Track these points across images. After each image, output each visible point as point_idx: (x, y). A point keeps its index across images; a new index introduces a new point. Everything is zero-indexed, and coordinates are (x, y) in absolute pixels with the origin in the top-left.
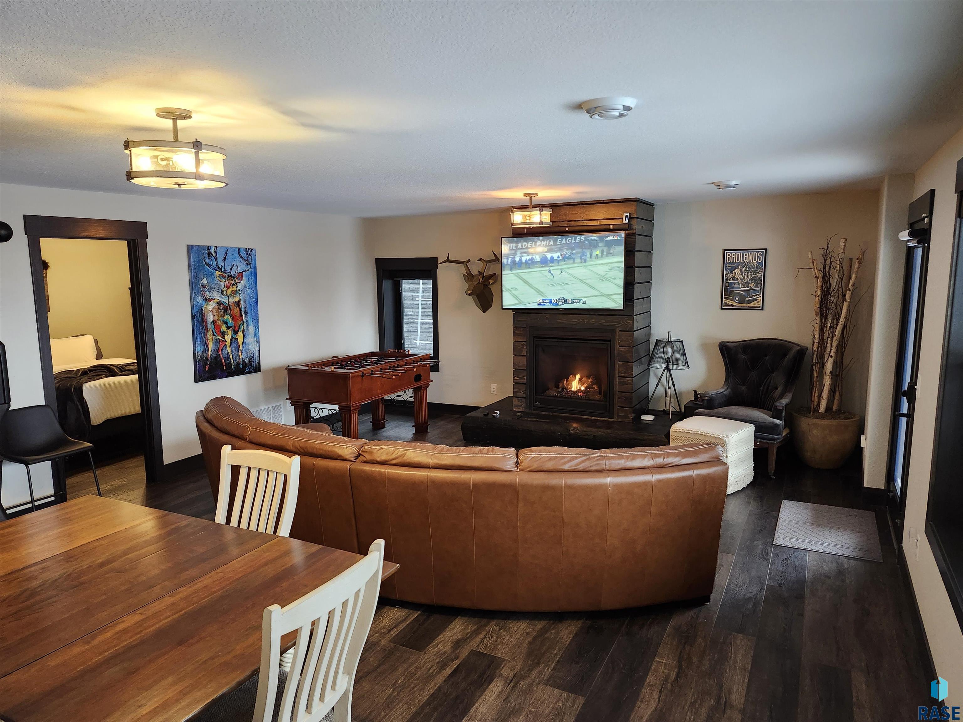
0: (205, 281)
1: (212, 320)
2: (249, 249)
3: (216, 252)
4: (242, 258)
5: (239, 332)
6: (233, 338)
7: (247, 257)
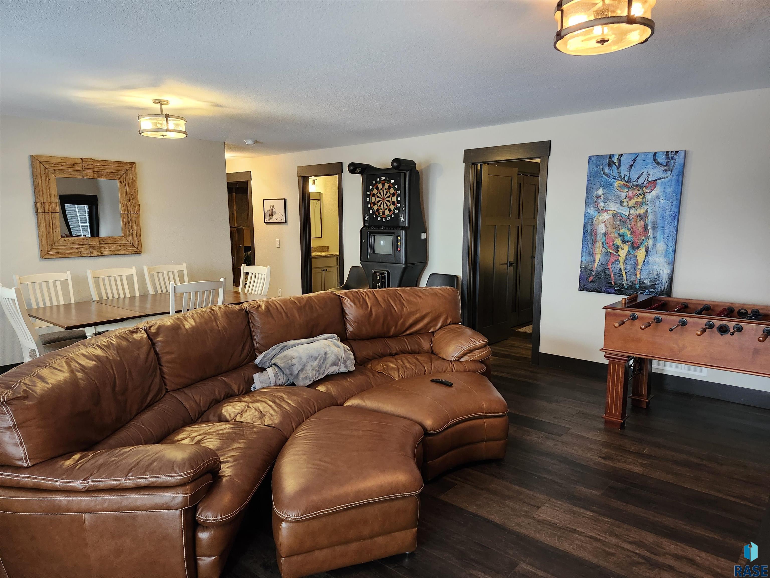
0: (600, 192)
1: (604, 231)
2: (671, 152)
3: (619, 161)
4: (659, 164)
5: (641, 248)
6: (630, 254)
7: (667, 162)
